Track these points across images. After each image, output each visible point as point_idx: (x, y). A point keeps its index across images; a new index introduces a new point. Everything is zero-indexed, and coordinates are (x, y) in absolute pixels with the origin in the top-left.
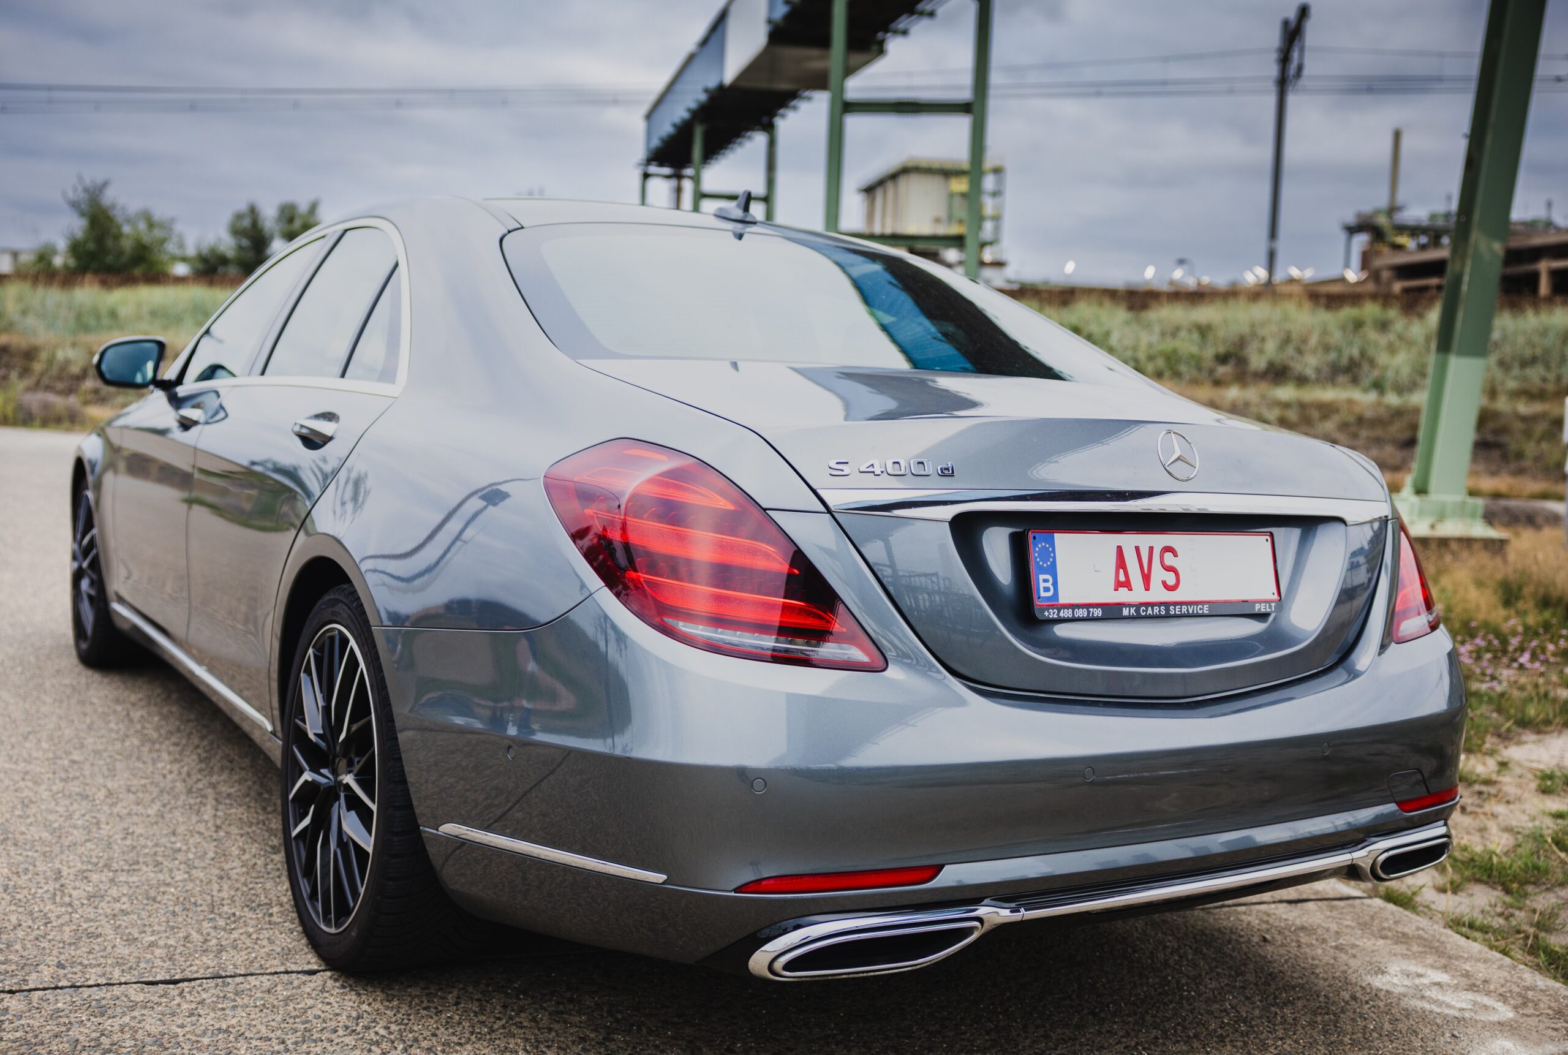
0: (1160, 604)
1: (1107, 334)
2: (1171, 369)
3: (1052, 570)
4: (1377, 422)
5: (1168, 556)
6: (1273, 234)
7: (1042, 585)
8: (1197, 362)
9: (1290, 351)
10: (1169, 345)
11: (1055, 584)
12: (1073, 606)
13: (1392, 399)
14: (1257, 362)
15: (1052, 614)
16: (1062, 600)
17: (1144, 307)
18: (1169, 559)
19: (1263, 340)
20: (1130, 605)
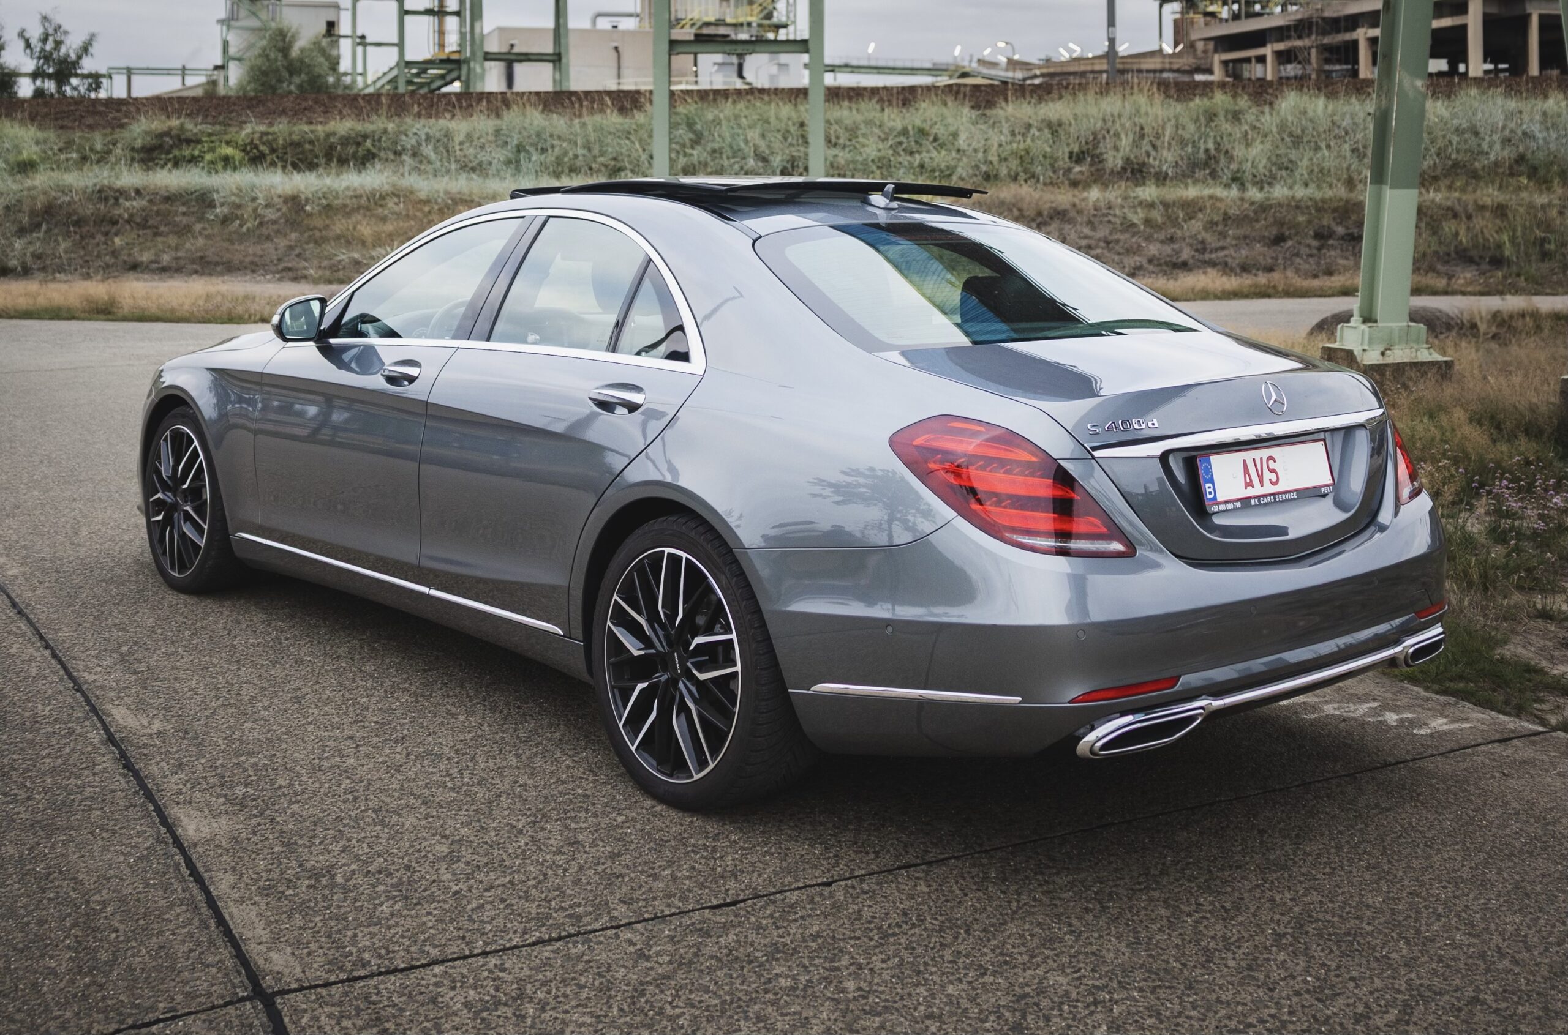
0: (1270, 495)
1: (955, 135)
2: (1025, 171)
3: (1212, 481)
4: (1241, 220)
5: (1271, 462)
6: (1111, 22)
7: (1208, 490)
8: (1052, 162)
9: (1146, 146)
10: (1019, 145)
11: (1214, 489)
12: (1226, 502)
13: (1254, 194)
14: (1114, 161)
15: (1215, 509)
16: (1219, 499)
17: (990, 104)
18: (1272, 465)
19: (1117, 135)
20: (1255, 497)
